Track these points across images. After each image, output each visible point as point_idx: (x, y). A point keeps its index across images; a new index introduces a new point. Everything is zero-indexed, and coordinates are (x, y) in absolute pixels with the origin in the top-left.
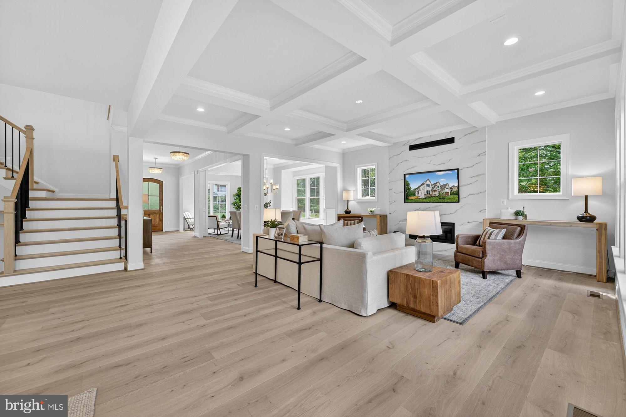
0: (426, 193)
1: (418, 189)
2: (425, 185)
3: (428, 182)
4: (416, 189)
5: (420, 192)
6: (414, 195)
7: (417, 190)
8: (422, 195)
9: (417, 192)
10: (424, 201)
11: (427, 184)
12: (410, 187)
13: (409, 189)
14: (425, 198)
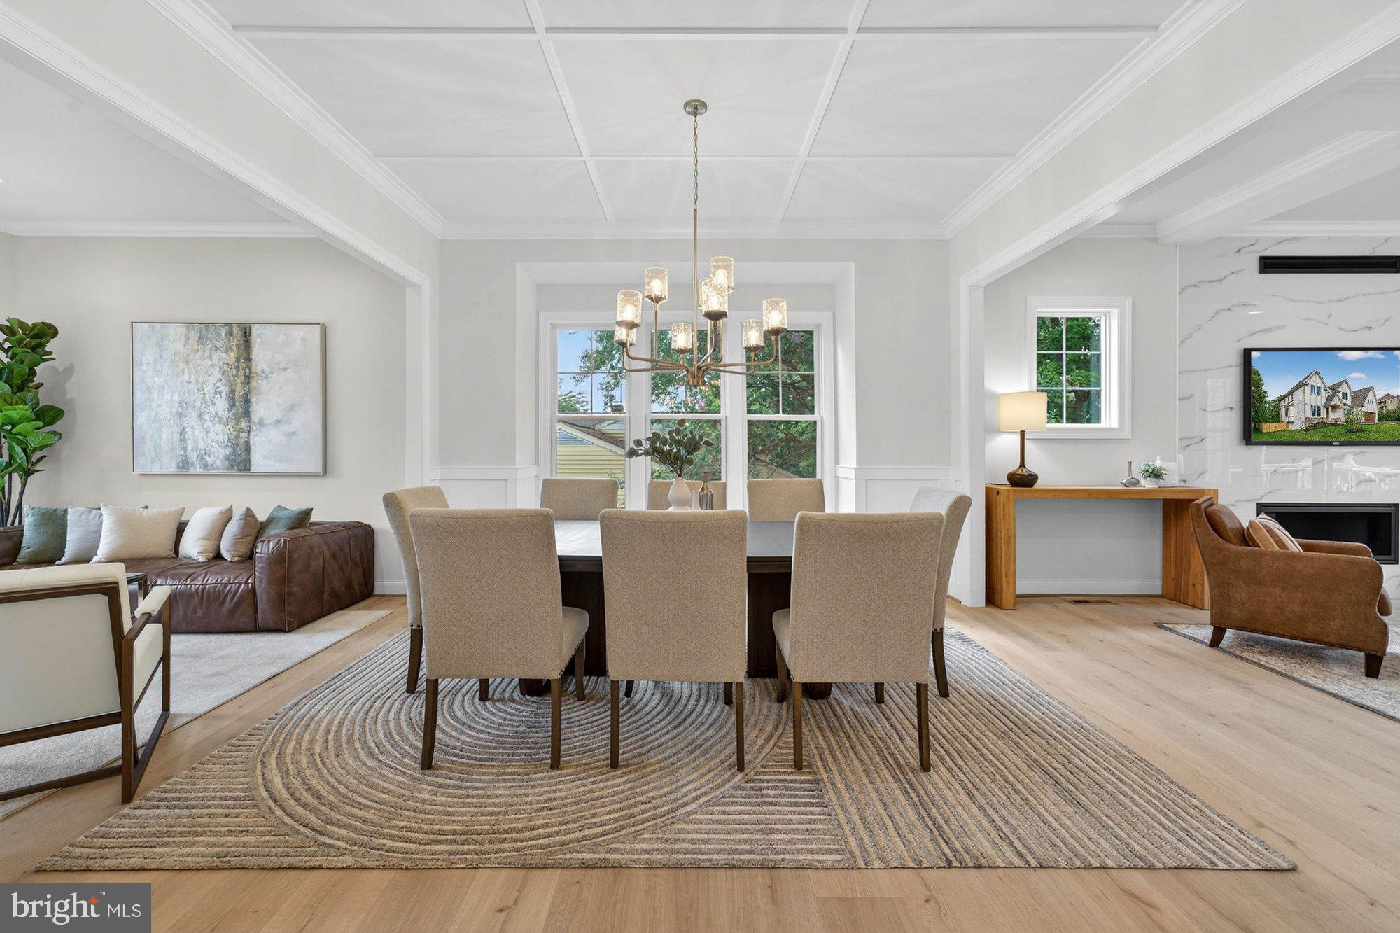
0: (1309, 415)
1: (1287, 399)
2: (1308, 389)
3: (1316, 381)
4: (1281, 399)
5: (1291, 409)
6: (1276, 418)
7: (1283, 403)
8: (1297, 417)
9: (1283, 410)
10: (1303, 437)
11: (1312, 386)
12: (1265, 392)
13: (1262, 397)
14: (1306, 430)
